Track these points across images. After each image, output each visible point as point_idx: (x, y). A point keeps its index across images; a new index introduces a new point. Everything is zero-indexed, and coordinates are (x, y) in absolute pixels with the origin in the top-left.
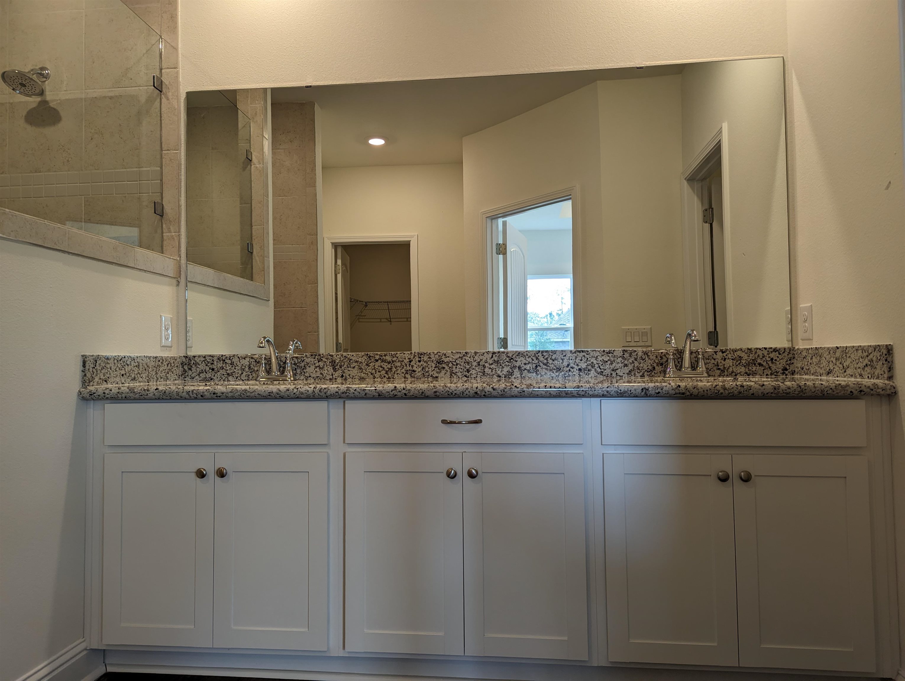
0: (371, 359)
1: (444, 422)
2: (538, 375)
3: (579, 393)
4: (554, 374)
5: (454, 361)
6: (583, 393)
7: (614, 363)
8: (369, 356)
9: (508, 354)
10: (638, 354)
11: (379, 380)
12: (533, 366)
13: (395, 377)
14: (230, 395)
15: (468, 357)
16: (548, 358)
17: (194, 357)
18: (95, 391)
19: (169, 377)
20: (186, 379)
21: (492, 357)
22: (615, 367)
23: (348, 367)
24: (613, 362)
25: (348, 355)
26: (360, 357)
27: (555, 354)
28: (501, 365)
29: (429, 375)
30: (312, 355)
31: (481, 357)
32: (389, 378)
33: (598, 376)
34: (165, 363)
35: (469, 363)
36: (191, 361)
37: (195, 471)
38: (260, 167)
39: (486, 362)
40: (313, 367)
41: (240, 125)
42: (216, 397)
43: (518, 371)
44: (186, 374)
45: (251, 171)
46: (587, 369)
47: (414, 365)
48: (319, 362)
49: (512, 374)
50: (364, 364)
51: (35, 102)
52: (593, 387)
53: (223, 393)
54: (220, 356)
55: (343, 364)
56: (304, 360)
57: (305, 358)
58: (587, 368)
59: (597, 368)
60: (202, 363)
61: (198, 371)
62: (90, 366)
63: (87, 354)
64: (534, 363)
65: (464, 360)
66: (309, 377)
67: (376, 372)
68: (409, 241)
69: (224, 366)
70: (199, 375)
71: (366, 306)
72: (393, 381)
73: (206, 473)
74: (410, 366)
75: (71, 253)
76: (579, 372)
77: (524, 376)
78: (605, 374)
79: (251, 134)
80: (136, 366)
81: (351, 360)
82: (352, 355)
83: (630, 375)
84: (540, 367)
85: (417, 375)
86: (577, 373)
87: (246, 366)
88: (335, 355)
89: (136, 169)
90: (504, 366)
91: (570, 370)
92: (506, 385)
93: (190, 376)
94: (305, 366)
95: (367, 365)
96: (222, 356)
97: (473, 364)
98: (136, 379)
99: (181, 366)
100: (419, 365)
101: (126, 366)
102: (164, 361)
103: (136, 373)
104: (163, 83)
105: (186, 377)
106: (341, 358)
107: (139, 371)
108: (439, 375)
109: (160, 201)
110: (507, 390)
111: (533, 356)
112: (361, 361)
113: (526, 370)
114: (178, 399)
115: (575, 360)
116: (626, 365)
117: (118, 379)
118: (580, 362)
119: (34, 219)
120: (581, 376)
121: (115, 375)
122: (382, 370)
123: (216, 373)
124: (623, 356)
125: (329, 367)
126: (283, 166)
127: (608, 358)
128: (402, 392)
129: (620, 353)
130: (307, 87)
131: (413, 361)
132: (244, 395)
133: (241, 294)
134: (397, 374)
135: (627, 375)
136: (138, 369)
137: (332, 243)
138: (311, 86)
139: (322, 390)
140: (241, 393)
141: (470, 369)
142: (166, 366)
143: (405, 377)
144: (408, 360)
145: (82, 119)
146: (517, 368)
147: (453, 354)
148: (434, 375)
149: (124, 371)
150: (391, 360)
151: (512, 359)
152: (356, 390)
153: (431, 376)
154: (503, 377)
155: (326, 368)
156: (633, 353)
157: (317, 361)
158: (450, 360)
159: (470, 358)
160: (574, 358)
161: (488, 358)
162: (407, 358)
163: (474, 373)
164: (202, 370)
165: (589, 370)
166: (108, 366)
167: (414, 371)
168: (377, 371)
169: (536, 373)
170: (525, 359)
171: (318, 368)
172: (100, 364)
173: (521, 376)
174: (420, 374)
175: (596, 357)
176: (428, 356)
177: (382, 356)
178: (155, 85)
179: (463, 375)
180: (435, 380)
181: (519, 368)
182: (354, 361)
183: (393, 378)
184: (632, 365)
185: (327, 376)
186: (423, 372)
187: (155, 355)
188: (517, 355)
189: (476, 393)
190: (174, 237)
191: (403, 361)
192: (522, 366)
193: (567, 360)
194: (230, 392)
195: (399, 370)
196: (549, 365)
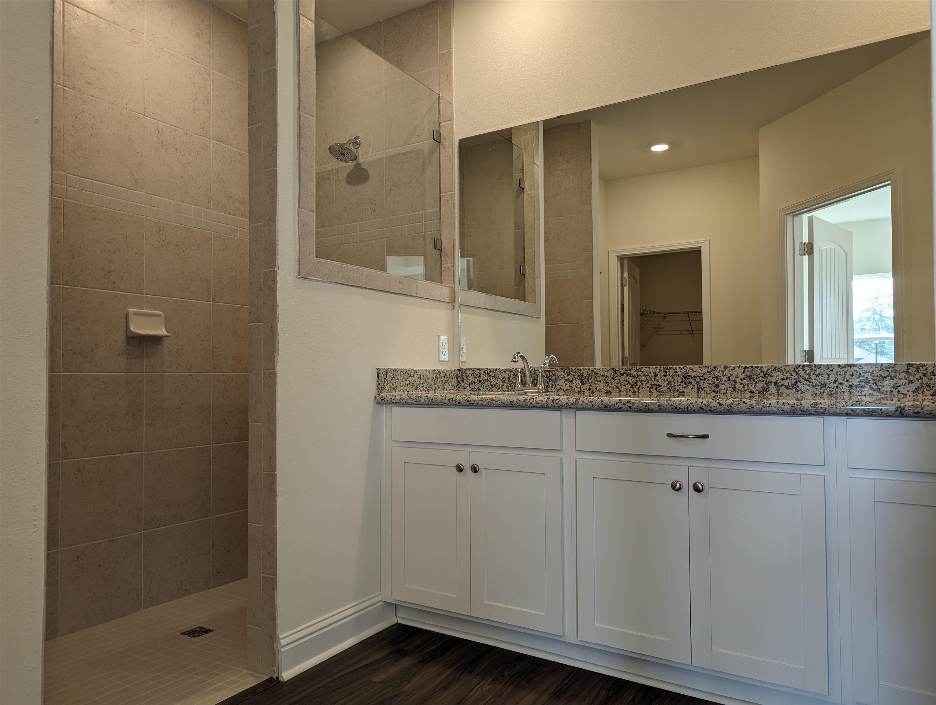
0: (616, 373)
1: (669, 435)
2: (798, 392)
3: (817, 411)
4: (817, 391)
5: (702, 375)
6: (822, 411)
7: (896, 379)
8: (614, 370)
9: (762, 369)
10: (928, 368)
11: (625, 393)
12: (791, 382)
13: (640, 391)
14: (480, 403)
15: (716, 371)
16: (810, 373)
17: (466, 370)
18: (385, 397)
19: (446, 387)
20: (459, 389)
21: (744, 372)
22: (896, 383)
23: (595, 381)
24: (894, 378)
25: (595, 369)
26: (606, 371)
27: (819, 368)
28: (754, 381)
29: (675, 390)
30: (562, 369)
31: (732, 372)
32: (634, 392)
33: (874, 393)
34: (442, 376)
35: (718, 378)
36: (463, 374)
37: (456, 466)
38: (532, 193)
39: (737, 378)
40: (563, 380)
41: (514, 157)
42: (470, 404)
43: (774, 387)
44: (460, 385)
45: (523, 198)
46: (860, 386)
47: (659, 379)
48: (568, 375)
49: (767, 390)
50: (610, 378)
51: (352, 165)
52: (834, 405)
53: (475, 401)
54: (486, 370)
55: (590, 377)
56: (555, 373)
57: (555, 372)
58: (859, 384)
59: (872, 385)
60: (471, 375)
61: (469, 383)
62: (382, 377)
63: (380, 368)
64: (793, 379)
65: (712, 374)
66: (560, 389)
67: (621, 386)
68: (700, 247)
69: (488, 378)
70: (469, 386)
71: (665, 317)
72: (638, 394)
73: (463, 468)
74: (656, 380)
75: (367, 288)
76: (849, 388)
77: (781, 393)
78: (883, 391)
79: (524, 163)
80: (418, 378)
81: (597, 374)
82: (598, 369)
83: (917, 393)
84: (801, 382)
85: (662, 389)
86: (847, 390)
87: (506, 379)
88: (583, 369)
89: (421, 212)
90: (758, 382)
91: (837, 387)
92: (733, 400)
93: (463, 386)
94: (556, 379)
95: (613, 379)
96: (487, 369)
97: (722, 379)
98: (418, 388)
99: (456, 378)
100: (664, 380)
101: (410, 377)
102: (441, 374)
103: (418, 383)
104: (441, 135)
105: (459, 388)
106: (589, 372)
107: (421, 382)
108: (686, 390)
109: (439, 238)
110: (734, 406)
111: (792, 371)
112: (607, 375)
113: (783, 385)
114: (442, 405)
115: (844, 376)
116: (911, 382)
117: (404, 388)
118: (851, 377)
119: (340, 264)
120: (852, 394)
121: (401, 385)
122: (628, 384)
123: (482, 384)
124: (907, 371)
125: (577, 380)
126: (560, 187)
127: (888, 373)
128: (626, 404)
129: (903, 368)
130: (558, 117)
131: (658, 375)
132: (491, 403)
133: (511, 313)
134: (643, 388)
135: (912, 393)
136: (420, 380)
137: (618, 256)
138: (562, 116)
139: (554, 401)
140: (489, 401)
141: (719, 384)
142: (443, 377)
143: (650, 392)
144: (653, 375)
145: (384, 175)
146: (773, 384)
147: (701, 369)
148: (680, 390)
149: (409, 381)
150: (636, 374)
151: (767, 374)
152: (584, 401)
153: (677, 391)
154: (756, 393)
155: (574, 381)
156: (921, 368)
157: (567, 375)
158: (697, 375)
159: (719, 372)
160: (843, 373)
161: (740, 374)
162: (652, 373)
163: (723, 388)
164: (472, 382)
165: (862, 387)
166: (396, 377)
167: (660, 386)
168: (623, 385)
169: (796, 390)
170: (782, 374)
171: (567, 381)
172: (390, 376)
173: (777, 393)
174: (666, 388)
175: (871, 371)
176: (674, 371)
177: (627, 370)
178: (435, 138)
179: (711, 390)
180: (681, 395)
181: (776, 383)
182: (600, 375)
183: (638, 392)
184: (919, 381)
185: (576, 388)
186: (668, 387)
187: (433, 369)
188: (773, 370)
189: (701, 408)
190: (450, 267)
191: (648, 375)
192: (778, 381)
193: (835, 375)
194: (480, 400)
195: (645, 384)
196: (811, 380)
